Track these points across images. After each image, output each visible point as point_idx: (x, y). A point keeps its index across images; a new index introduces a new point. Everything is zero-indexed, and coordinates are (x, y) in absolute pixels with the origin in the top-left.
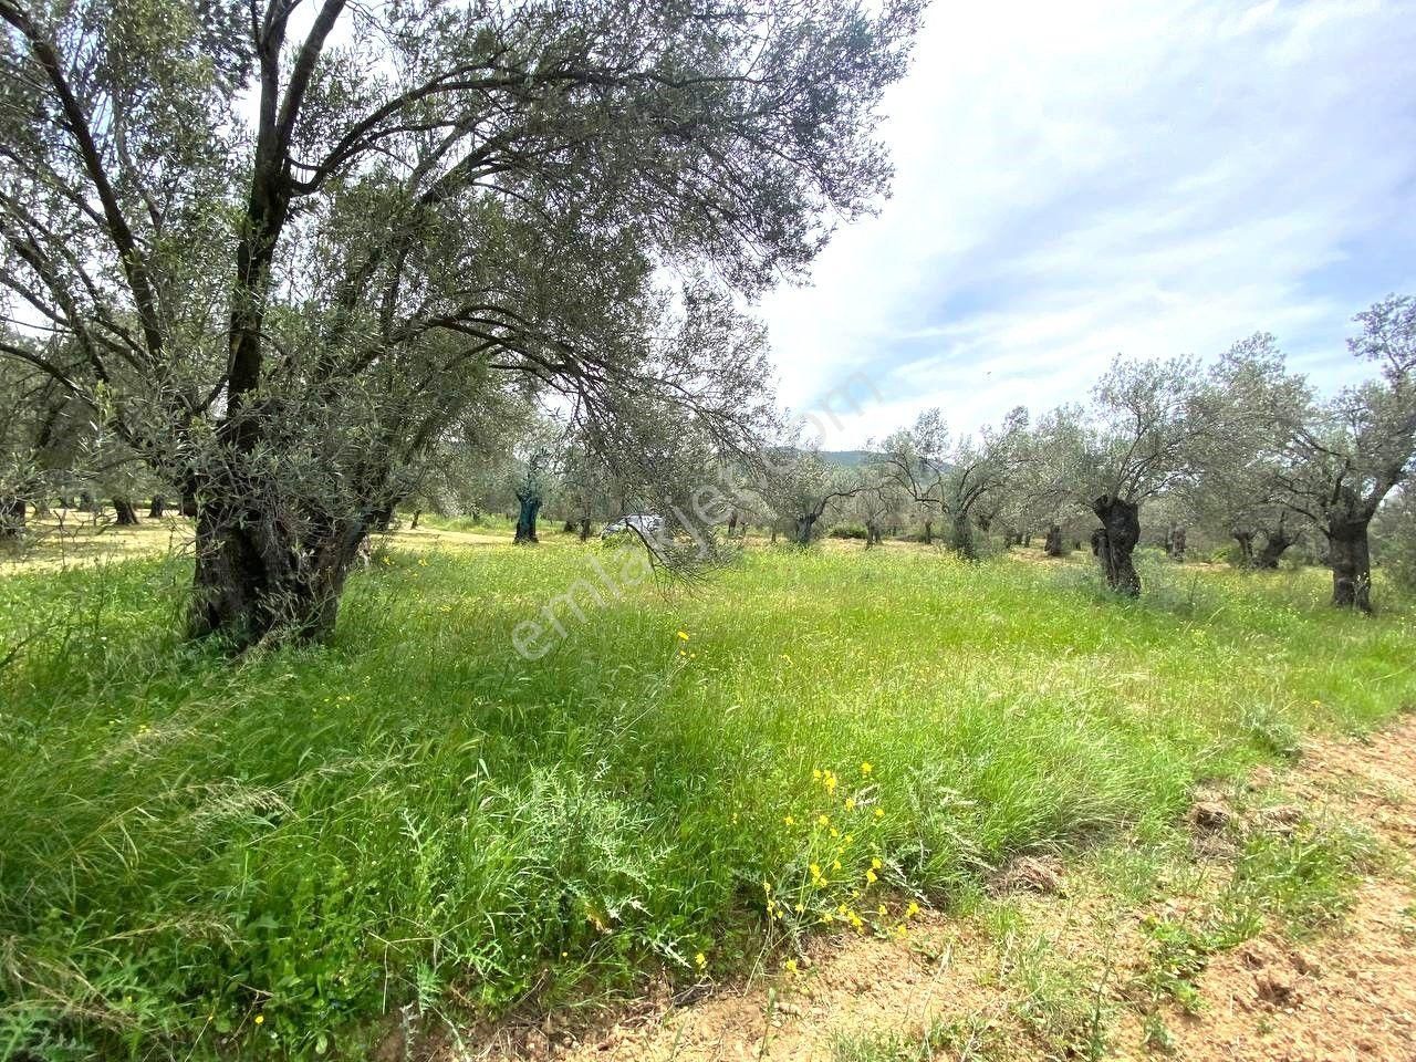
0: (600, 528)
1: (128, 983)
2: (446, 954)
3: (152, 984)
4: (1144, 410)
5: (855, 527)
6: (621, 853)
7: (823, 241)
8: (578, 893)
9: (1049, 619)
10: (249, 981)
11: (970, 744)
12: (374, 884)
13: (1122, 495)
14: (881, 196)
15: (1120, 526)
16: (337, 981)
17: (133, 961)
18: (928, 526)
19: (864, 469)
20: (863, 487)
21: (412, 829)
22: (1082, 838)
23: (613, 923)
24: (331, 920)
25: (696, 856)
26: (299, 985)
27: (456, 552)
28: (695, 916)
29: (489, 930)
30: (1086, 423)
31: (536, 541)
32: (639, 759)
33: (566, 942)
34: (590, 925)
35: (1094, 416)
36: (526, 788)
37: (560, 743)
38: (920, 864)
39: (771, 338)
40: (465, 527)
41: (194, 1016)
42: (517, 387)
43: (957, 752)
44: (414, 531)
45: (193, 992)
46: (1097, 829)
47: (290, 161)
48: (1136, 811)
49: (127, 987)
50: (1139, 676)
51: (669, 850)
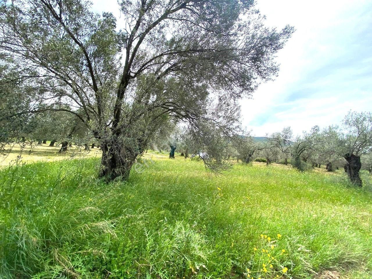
0: (190, 155)
1: (80, 264)
2: (153, 270)
3: (85, 265)
4: (360, 127)
5: (263, 159)
6: (200, 250)
7: (256, 87)
8: (188, 259)
9: (331, 192)
10: (106, 268)
11: (307, 231)
12: (136, 247)
13: (354, 153)
14: (274, 76)
15: (354, 163)
16: (126, 272)
17: (81, 259)
18: (286, 159)
19: (266, 142)
20: (265, 148)
21: (146, 233)
22: (347, 267)
23: (197, 270)
24: (126, 255)
25: (221, 254)
26: (118, 272)
27: (155, 159)
28: (220, 273)
29: (164, 266)
30: (340, 130)
31: (174, 158)
32: (204, 222)
33: (184, 273)
34: (191, 270)
35: (343, 128)
36: (174, 226)
37: (183, 214)
38: (292, 268)
39: (241, 108)
40: (158, 153)
41: (93, 276)
42: (173, 121)
43: (303, 233)
44: (146, 154)
45: (94, 269)
46: (352, 264)
47: (130, 72)
48: (366, 259)
49: (80, 265)
50: (365, 213)
51: (213, 251)
